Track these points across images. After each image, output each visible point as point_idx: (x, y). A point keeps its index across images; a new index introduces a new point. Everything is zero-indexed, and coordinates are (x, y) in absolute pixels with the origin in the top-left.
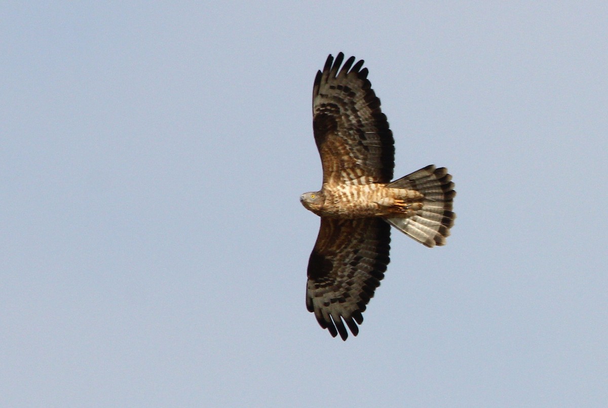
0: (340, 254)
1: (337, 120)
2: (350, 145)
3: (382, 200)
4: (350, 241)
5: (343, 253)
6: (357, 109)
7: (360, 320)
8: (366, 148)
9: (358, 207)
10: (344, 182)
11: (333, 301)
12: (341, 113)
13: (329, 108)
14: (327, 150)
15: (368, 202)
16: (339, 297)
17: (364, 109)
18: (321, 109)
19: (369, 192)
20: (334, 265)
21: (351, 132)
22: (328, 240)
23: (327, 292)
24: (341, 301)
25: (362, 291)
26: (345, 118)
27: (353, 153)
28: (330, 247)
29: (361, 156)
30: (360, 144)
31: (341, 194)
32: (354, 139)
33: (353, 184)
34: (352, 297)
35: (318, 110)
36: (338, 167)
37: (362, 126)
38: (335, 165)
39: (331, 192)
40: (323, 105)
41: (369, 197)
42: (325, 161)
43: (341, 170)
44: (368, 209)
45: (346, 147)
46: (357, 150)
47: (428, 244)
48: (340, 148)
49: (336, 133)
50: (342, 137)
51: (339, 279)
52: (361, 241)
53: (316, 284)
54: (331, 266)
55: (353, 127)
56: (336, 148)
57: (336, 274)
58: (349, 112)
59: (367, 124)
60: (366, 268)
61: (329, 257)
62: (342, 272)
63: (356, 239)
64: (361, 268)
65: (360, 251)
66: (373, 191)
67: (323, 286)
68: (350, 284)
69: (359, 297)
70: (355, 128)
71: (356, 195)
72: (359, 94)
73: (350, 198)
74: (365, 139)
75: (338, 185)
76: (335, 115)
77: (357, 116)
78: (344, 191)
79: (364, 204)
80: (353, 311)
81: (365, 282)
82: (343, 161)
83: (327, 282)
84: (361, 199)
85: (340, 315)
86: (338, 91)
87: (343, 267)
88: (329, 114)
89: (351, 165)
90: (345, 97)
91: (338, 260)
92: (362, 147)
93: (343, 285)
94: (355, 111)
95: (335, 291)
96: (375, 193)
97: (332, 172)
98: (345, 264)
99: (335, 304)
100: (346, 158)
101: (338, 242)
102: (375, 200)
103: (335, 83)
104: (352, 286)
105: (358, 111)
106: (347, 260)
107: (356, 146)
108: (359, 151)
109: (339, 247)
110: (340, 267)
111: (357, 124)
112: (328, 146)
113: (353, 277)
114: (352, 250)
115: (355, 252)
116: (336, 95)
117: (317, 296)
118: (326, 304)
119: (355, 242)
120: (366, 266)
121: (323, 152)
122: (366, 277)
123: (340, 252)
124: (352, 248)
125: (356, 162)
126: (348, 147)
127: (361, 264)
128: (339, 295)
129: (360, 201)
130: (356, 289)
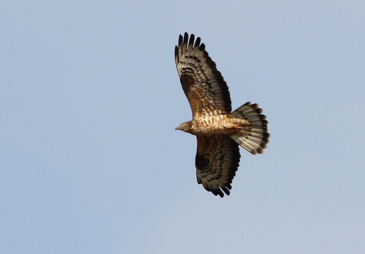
0: (212, 155)
1: (194, 78)
2: (204, 92)
3: (227, 124)
4: (216, 147)
5: (214, 154)
6: (204, 69)
7: (230, 188)
8: (213, 93)
9: (213, 129)
10: (204, 114)
11: (213, 179)
12: (195, 73)
13: (187, 70)
14: (191, 96)
15: (218, 126)
16: (216, 177)
17: (207, 69)
18: (183, 71)
19: (219, 120)
20: (210, 161)
21: (203, 84)
22: (203, 147)
23: (209, 174)
24: (217, 178)
25: (228, 173)
26: (198, 76)
27: (207, 97)
28: (206, 151)
29: (212, 99)
30: (210, 91)
31: (203, 121)
32: (206, 89)
33: (210, 115)
34: (223, 176)
35: (181, 72)
36: (199, 106)
37: (208, 80)
38: (198, 105)
39: (197, 120)
40: (184, 69)
41: (219, 123)
42: (191, 103)
43: (202, 107)
44: (219, 130)
45: (202, 94)
46: (209, 95)
47: (253, 152)
48: (199, 95)
49: (195, 85)
50: (199, 88)
51: (214, 168)
52: (222, 146)
53: (201, 171)
54: (208, 162)
55: (204, 81)
56: (196, 95)
57: (212, 165)
58: (200, 72)
59: (211, 78)
60: (228, 161)
61: (206, 157)
62: (216, 164)
63: (219, 145)
64: (225, 161)
65: (223, 152)
66: (222, 120)
67: (206, 172)
68: (221, 170)
69: (227, 176)
70: (205, 82)
71: (211, 122)
72: (203, 60)
73: (208, 123)
74: (212, 88)
75: (201, 116)
76: (192, 75)
77: (204, 74)
78: (205, 120)
79: (216, 127)
80: (225, 183)
81: (229, 168)
82: (202, 102)
83: (208, 170)
84: (214, 124)
85: (218, 186)
86: (190, 59)
87: (215, 161)
88: (189, 74)
89: (207, 104)
90: (195, 63)
91: (212, 158)
92: (211, 93)
93: (217, 170)
94: (203, 71)
95: (213, 174)
96: (223, 120)
97: (197, 109)
98: (217, 160)
99: (214, 180)
100: (203, 100)
101: (209, 148)
102: (222, 125)
103: (188, 54)
104: (222, 171)
105: (204, 71)
106: (217, 158)
107: (208, 93)
108: (210, 95)
109: (211, 151)
110: (214, 161)
111: (205, 79)
112: (192, 94)
113: (222, 166)
114: (218, 152)
115: (221, 152)
116: (190, 62)
117: (203, 177)
118: (209, 181)
119: (219, 147)
120: (228, 160)
121: (189, 98)
122: (229, 166)
123: (212, 154)
124: (218, 151)
125: (209, 102)
126: (203, 94)
127: (225, 159)
128: (216, 176)
129: (214, 126)
130: (225, 172)
